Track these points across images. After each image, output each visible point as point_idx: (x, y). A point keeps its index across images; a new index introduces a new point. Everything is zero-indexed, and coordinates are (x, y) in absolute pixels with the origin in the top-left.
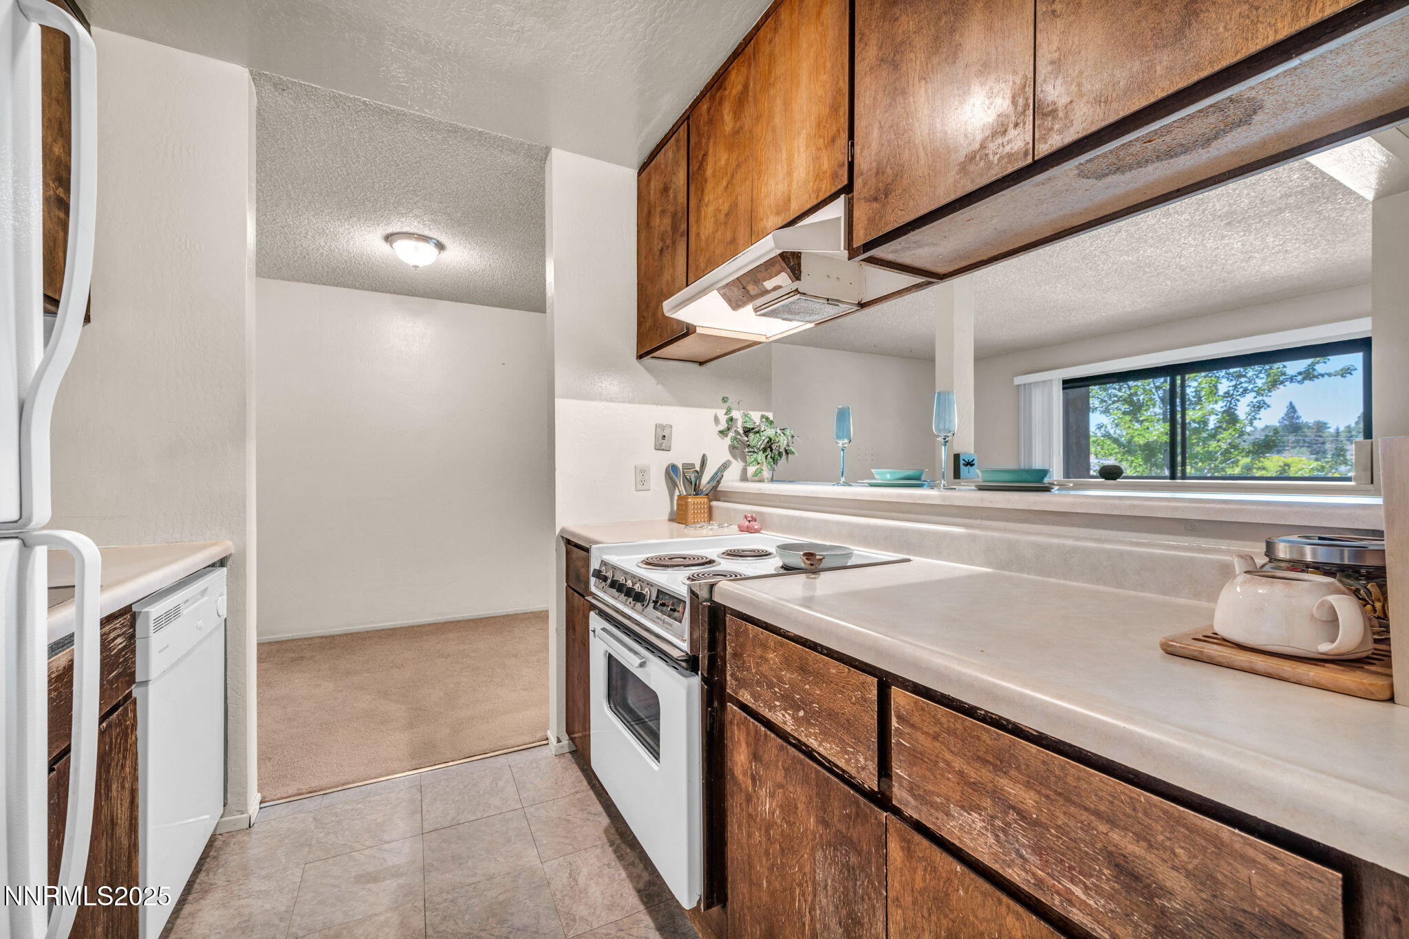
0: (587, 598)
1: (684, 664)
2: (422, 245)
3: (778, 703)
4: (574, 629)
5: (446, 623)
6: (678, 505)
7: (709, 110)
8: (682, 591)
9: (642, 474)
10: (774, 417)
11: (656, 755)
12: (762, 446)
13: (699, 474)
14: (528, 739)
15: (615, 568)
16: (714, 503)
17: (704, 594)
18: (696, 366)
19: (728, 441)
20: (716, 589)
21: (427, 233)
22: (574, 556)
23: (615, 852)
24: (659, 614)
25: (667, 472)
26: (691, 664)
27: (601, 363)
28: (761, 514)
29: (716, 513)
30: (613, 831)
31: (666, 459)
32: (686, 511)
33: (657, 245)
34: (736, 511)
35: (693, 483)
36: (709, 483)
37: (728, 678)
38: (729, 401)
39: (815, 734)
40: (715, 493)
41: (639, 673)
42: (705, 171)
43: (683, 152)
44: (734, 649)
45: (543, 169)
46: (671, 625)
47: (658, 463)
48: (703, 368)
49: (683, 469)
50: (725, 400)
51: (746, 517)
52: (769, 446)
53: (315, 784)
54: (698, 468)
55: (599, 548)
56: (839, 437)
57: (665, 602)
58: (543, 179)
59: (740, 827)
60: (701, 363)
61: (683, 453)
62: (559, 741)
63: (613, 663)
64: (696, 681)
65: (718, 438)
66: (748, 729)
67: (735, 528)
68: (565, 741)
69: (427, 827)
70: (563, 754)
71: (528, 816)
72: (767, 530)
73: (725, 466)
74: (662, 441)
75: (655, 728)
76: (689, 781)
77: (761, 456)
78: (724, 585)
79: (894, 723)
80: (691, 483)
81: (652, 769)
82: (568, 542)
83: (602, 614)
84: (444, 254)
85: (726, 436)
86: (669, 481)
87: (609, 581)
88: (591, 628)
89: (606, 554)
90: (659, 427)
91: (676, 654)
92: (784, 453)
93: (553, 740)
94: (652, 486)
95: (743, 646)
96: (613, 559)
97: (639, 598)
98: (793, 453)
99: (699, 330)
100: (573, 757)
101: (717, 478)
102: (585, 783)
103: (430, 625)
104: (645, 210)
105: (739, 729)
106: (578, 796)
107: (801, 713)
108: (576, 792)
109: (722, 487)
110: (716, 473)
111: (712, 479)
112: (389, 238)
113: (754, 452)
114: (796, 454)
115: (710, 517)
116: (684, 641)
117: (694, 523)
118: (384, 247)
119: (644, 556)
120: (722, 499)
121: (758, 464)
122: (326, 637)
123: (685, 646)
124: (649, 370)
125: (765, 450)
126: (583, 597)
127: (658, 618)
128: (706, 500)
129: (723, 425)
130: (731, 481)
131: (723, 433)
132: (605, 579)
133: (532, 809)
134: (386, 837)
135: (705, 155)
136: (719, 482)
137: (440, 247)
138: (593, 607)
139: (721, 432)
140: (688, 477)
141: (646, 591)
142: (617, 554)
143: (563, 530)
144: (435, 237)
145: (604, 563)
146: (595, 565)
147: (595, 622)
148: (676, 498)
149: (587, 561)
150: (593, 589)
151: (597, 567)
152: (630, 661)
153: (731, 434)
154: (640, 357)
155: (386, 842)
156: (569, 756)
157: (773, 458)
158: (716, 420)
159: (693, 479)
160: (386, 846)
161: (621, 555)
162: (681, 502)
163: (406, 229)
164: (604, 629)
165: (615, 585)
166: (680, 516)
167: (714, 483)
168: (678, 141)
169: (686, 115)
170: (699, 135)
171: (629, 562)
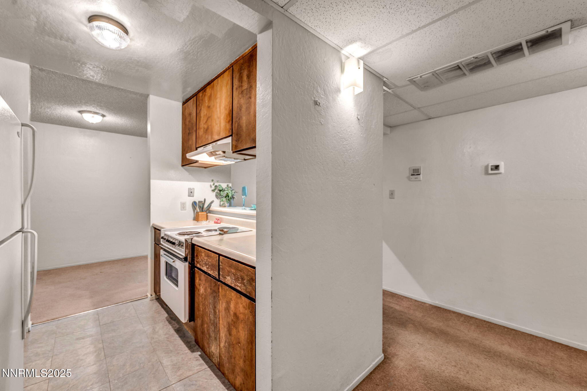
0: (160, 245)
1: (183, 259)
2: (95, 116)
3: (204, 265)
4: (157, 257)
5: (103, 262)
6: (196, 215)
7: (202, 96)
8: (184, 241)
9: (183, 206)
10: (232, 185)
11: (177, 285)
12: (225, 196)
13: (204, 204)
14: (139, 297)
15: (168, 236)
16: (209, 214)
17: (189, 241)
18: (204, 169)
19: (214, 193)
20: (193, 240)
21: (98, 111)
22: (157, 233)
23: (169, 322)
24: (179, 247)
25: (193, 204)
26: (185, 259)
27: (169, 166)
28: (221, 218)
29: (209, 217)
30: (169, 317)
31: (192, 199)
32: (198, 216)
33: (188, 131)
34: (214, 216)
35: (202, 208)
36: (206, 208)
37: (195, 262)
38: (214, 181)
39: (210, 270)
40: (209, 211)
41: (173, 264)
42: (201, 114)
43: (195, 105)
44: (196, 254)
45: (146, 99)
46: (181, 250)
47: (189, 201)
48: (206, 169)
49: (198, 203)
50: (212, 181)
51: (216, 219)
52: (227, 196)
53: (54, 317)
54: (203, 203)
55: (164, 230)
56: (243, 195)
57: (180, 244)
58: (147, 102)
59: (197, 299)
60: (205, 168)
61: (197, 198)
62: (151, 295)
63: (167, 264)
64: (187, 264)
65: (211, 192)
66: (199, 274)
67: (213, 222)
68: (154, 295)
69: (101, 324)
70: (153, 300)
71: (139, 317)
72: (223, 223)
73: (212, 202)
74: (191, 193)
75: (177, 279)
76: (185, 289)
77: (224, 199)
78: (195, 238)
79: (220, 264)
80: (201, 208)
81: (176, 290)
82: (155, 228)
83: (165, 250)
84: (105, 118)
85: (214, 191)
86: (193, 207)
87: (166, 240)
88: (161, 254)
89: (166, 232)
90: (189, 189)
91: (181, 257)
92: (232, 198)
93: (149, 296)
94: (187, 209)
95: (198, 253)
96: (169, 233)
97: (174, 244)
98: (235, 198)
99: (199, 162)
100: (157, 300)
101: (209, 206)
102: (160, 307)
103: (96, 263)
104: (184, 119)
105: (197, 274)
106: (157, 310)
107: (208, 266)
108: (157, 309)
109: (210, 209)
110: (209, 205)
111: (208, 206)
112: (80, 112)
113: (222, 198)
114: (236, 198)
115: (207, 219)
116: (184, 254)
117: (201, 221)
118: (79, 115)
119: (178, 232)
120: (211, 213)
121: (223, 201)
122: (46, 271)
123: (184, 255)
124: (186, 170)
125: (226, 197)
126: (158, 245)
127: (178, 249)
128: (205, 213)
129: (213, 187)
130: (214, 207)
131: (213, 191)
132: (165, 239)
133: (141, 315)
134: (86, 328)
135: (201, 109)
136: (210, 207)
137: (103, 116)
138: (162, 248)
139: (213, 190)
140: (200, 206)
141: (176, 242)
142: (170, 232)
143: (153, 224)
144: (101, 113)
145: (165, 235)
146: (162, 235)
147: (162, 252)
148: (195, 213)
149: (160, 234)
150: (162, 243)
151: (163, 236)
152: (170, 261)
153: (216, 191)
154: (183, 166)
155: (86, 329)
156: (155, 300)
157: (228, 200)
158: (211, 186)
159: (202, 206)
160: (86, 330)
161: (171, 232)
162: (197, 214)
163: (88, 110)
164: (164, 254)
165: (168, 241)
166: (196, 219)
167: (208, 208)
168: (194, 101)
169: (196, 94)
170: (199, 102)
171: (173, 234)
